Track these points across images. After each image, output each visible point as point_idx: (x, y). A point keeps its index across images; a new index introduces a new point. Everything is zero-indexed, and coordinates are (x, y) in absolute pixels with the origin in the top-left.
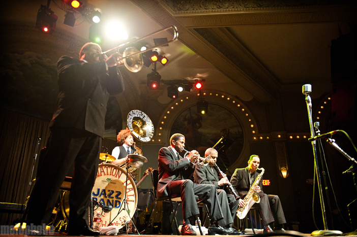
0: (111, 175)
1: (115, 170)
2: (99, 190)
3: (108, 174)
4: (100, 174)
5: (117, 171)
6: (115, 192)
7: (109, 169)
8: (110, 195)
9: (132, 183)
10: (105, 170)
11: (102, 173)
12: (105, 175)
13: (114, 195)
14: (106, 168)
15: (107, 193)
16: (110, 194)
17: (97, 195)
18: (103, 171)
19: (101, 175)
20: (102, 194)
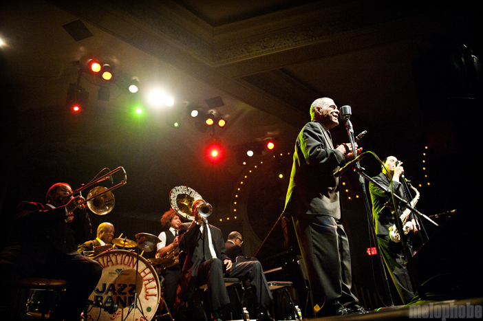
0: (121, 264)
1: (127, 258)
2: (105, 285)
3: (117, 264)
4: (106, 264)
5: (131, 258)
6: (128, 285)
7: (119, 258)
8: (120, 291)
9: (152, 271)
10: (113, 259)
11: (110, 263)
12: (113, 265)
13: (126, 290)
14: (114, 257)
15: (117, 288)
16: (122, 289)
17: (102, 292)
18: (111, 260)
19: (108, 266)
20: (109, 290)
